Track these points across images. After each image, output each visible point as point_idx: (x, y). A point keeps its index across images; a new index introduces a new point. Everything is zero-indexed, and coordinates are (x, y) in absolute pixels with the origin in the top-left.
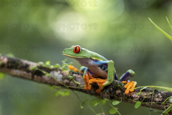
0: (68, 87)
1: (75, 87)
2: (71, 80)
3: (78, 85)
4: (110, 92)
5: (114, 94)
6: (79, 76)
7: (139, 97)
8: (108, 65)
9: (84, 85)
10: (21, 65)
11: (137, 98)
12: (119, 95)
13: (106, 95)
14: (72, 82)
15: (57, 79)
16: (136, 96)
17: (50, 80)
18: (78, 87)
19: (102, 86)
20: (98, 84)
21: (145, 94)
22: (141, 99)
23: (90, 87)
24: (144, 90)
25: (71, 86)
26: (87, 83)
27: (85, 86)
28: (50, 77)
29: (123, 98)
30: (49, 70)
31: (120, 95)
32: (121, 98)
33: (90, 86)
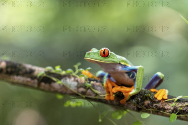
0: (84, 96)
1: (93, 97)
2: (89, 88)
3: (97, 94)
4: (138, 103)
5: (143, 105)
6: (98, 84)
7: (172, 108)
8: (138, 71)
9: (104, 94)
10: (24, 70)
11: (170, 109)
12: (148, 107)
13: (132, 106)
14: (89, 91)
15: (70, 87)
16: (169, 108)
17: (61, 88)
18: (97, 97)
19: (128, 96)
20: (124, 94)
21: (180, 105)
22: (175, 110)
23: (113, 97)
24: (179, 101)
25: (88, 95)
26: (109, 92)
27: (106, 95)
28: (61, 85)
29: (153, 110)
30: (60, 77)
31: (150, 107)
32: (151, 110)
33: (114, 95)
